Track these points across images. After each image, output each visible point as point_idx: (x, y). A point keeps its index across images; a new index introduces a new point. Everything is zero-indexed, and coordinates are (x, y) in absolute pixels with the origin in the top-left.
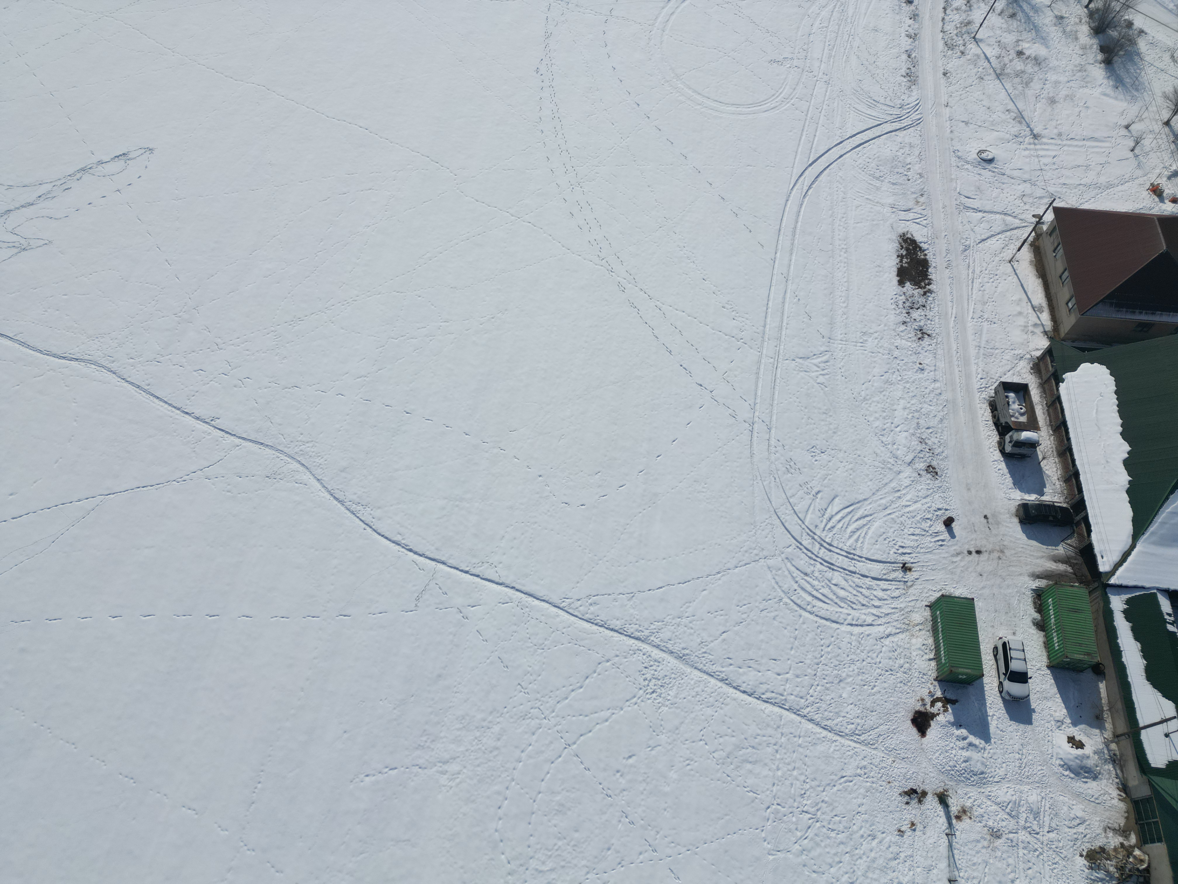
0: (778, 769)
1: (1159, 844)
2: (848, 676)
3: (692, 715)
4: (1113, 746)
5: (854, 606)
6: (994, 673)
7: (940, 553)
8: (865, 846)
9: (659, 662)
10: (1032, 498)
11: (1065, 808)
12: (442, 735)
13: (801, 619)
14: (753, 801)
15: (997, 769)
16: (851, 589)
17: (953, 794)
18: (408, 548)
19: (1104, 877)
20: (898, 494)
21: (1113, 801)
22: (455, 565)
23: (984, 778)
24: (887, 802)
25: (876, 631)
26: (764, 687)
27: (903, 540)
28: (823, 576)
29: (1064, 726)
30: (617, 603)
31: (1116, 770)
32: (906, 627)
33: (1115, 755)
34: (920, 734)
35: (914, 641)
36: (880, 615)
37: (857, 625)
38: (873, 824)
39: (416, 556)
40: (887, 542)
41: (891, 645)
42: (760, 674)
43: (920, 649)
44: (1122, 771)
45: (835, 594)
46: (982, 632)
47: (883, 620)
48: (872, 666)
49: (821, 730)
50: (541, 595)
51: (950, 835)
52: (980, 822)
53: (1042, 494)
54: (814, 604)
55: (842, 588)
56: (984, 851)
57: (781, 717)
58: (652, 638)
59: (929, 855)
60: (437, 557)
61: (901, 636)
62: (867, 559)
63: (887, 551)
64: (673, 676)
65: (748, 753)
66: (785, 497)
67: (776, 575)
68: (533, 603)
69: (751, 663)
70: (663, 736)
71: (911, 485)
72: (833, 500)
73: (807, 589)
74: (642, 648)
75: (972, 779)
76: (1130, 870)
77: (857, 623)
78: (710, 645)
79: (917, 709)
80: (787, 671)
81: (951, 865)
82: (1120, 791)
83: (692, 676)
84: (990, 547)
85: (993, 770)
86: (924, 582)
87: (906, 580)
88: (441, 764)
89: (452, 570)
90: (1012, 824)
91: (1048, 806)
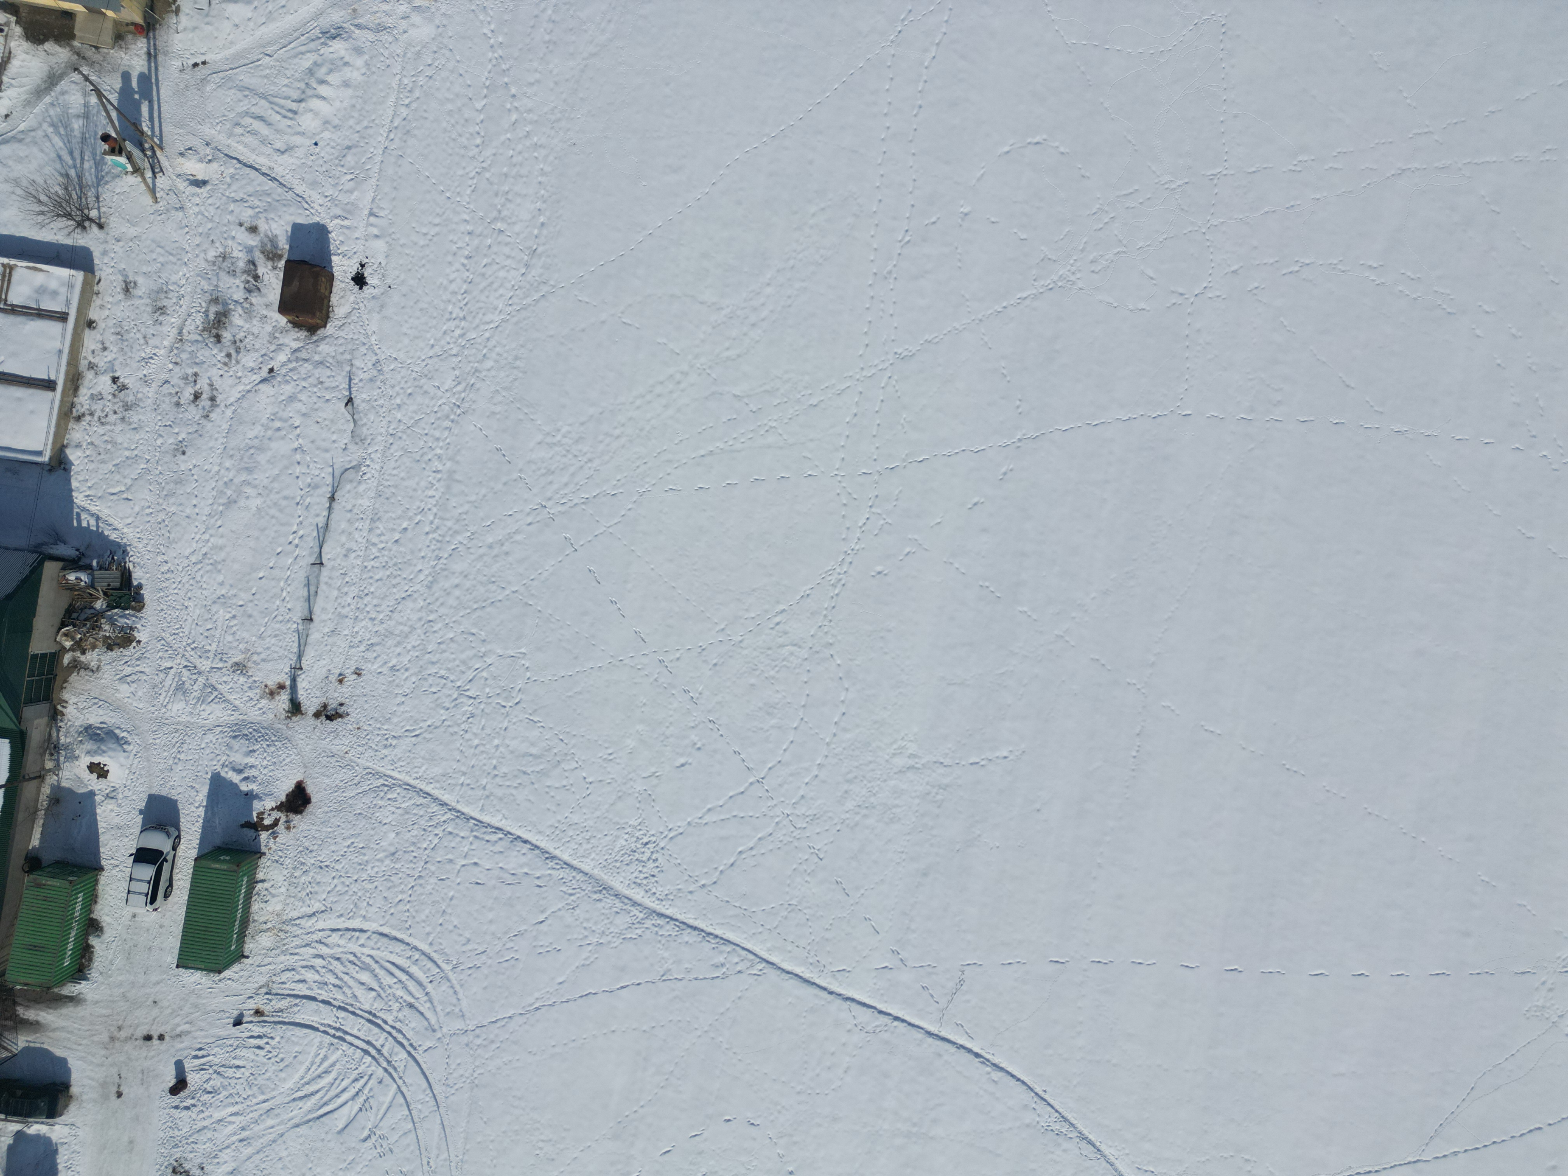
0: (497, 746)
1: (36, 652)
2: (381, 861)
3: (598, 813)
4: (49, 765)
5: (352, 958)
6: (180, 861)
7: (206, 1037)
8: (405, 660)
9: (635, 883)
10: (37, 1128)
11: (140, 694)
12: (917, 801)
13: (431, 939)
14: (535, 711)
15: (214, 741)
16: (351, 982)
17: (281, 713)
18: (982, 1059)
19: (119, 619)
20: (244, 1134)
21: (75, 700)
22: (913, 1031)
23: (234, 731)
24: (366, 706)
25: (328, 922)
26: (498, 848)
27: (256, 1058)
28: (386, 1003)
29: (107, 791)
30: (686, 966)
31: (58, 736)
32: (285, 928)
33: (52, 755)
34: (304, 785)
35: (279, 907)
36: (317, 945)
37: (354, 930)
38: (390, 682)
39: (969, 1045)
40: (281, 1056)
41: (312, 902)
42: (501, 865)
43: (273, 896)
44: (50, 735)
45: (376, 976)
46: (179, 919)
47: (315, 937)
48: (346, 873)
49: (432, 792)
50: (792, 981)
51: (297, 668)
52: (255, 681)
53: (19, 1135)
54: (408, 961)
55: (363, 984)
56: (259, 650)
57: (482, 810)
58: (641, 915)
59: (329, 647)
60: (939, 1043)
61: (295, 914)
62: (317, 1029)
63: (284, 1041)
64: (618, 865)
65: (532, 766)
66: (420, 1132)
67: (455, 1006)
68: (803, 969)
69: (510, 879)
70: (637, 790)
71: (220, 1151)
72: (347, 1126)
73: (414, 983)
74: (657, 902)
75: (250, 730)
76: (85, 625)
77: (353, 933)
78: (563, 904)
79: (299, 816)
80: (463, 869)
81: (304, 637)
82: (62, 712)
83: (592, 864)
84: (128, 1047)
85: (220, 740)
86: (242, 992)
87: (267, 996)
88: (917, 766)
89: (917, 1023)
90: (214, 679)
91: (162, 698)
